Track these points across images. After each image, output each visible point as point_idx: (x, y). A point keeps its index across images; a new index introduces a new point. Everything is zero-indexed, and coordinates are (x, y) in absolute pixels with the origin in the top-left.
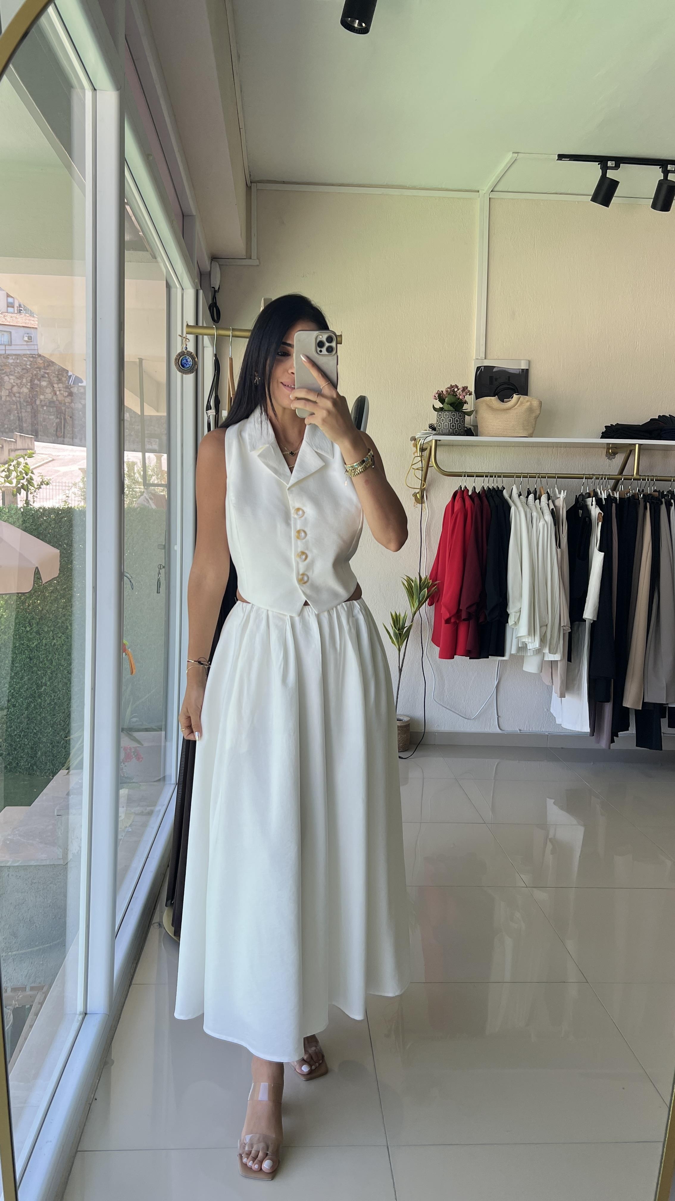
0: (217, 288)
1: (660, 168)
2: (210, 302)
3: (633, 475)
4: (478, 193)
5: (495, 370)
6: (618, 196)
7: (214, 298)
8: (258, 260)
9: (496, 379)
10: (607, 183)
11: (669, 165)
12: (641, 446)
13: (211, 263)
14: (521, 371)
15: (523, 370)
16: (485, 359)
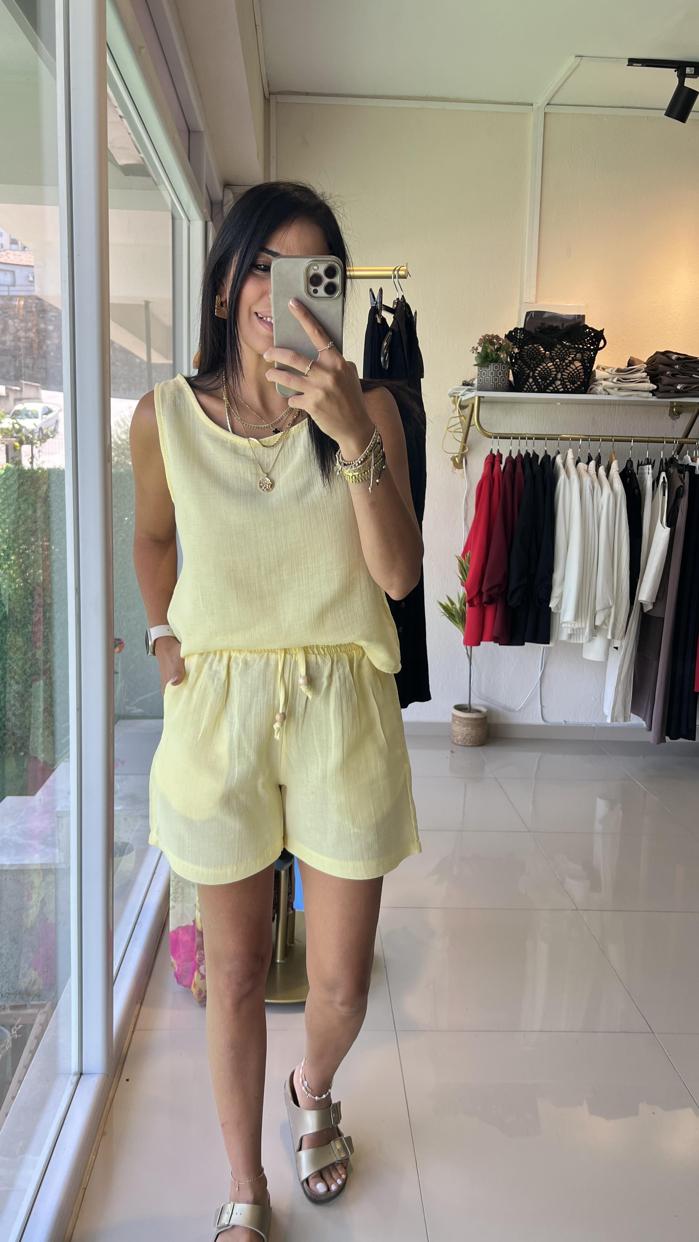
4: (531, 107)
5: (547, 315)
10: (685, 94)
13: (224, 191)
14: (577, 316)
15: (579, 316)
16: (536, 302)
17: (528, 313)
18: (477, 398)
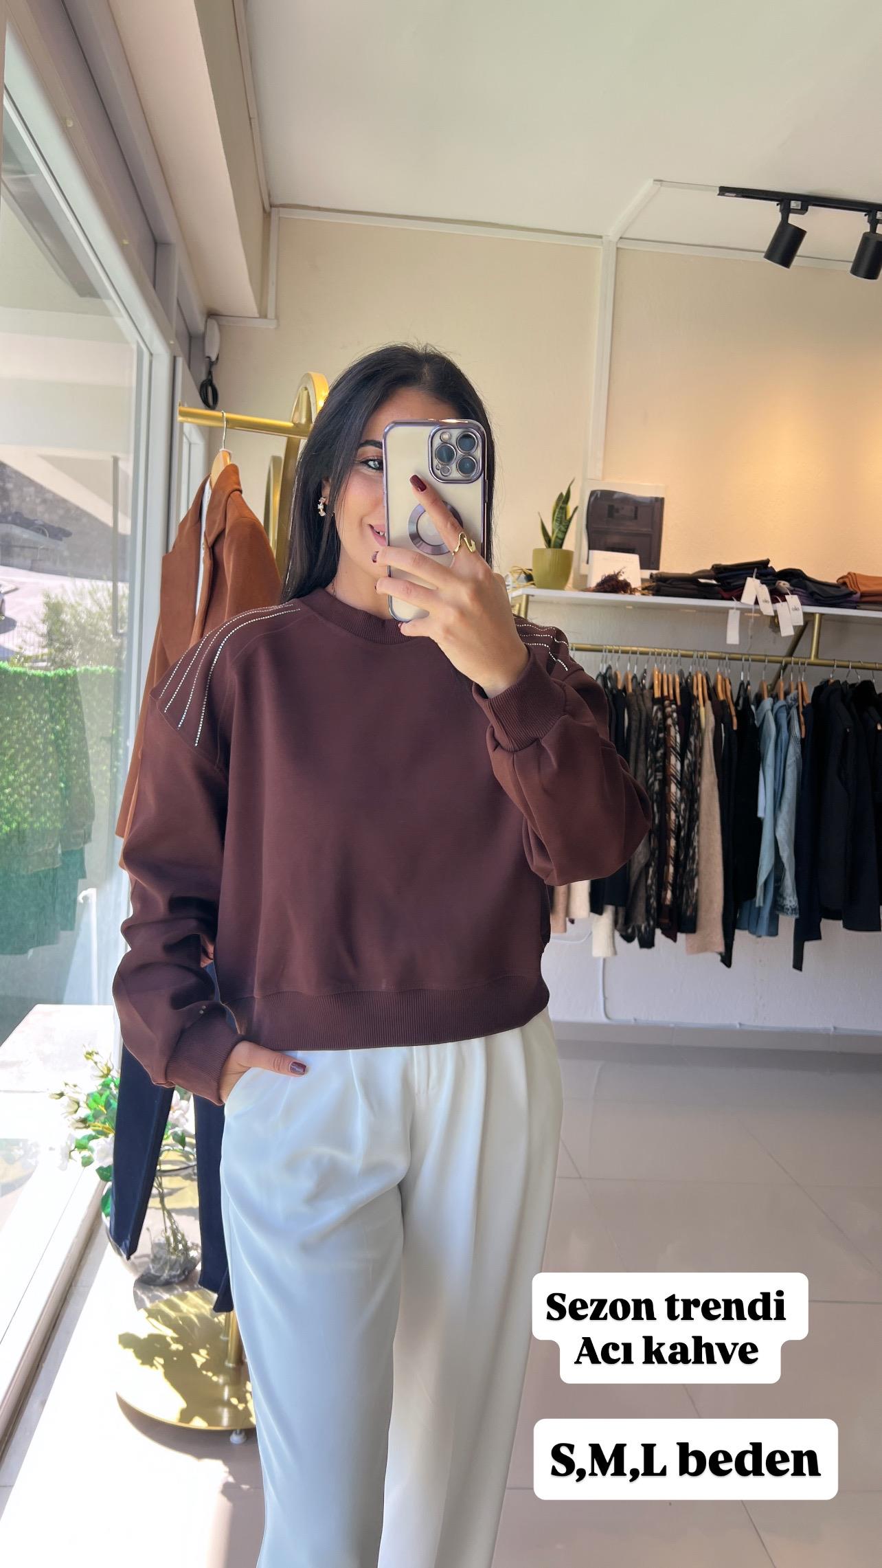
0: (214, 359)
1: (866, 215)
2: (203, 377)
3: (810, 658)
4: (600, 240)
5: (616, 496)
6: (801, 254)
7: (210, 373)
8: (275, 321)
9: (617, 511)
10: (789, 232)
11: (879, 213)
12: (823, 616)
13: (206, 322)
14: (654, 500)
15: (657, 499)
16: (603, 478)
17: (593, 493)
18: (524, 597)
